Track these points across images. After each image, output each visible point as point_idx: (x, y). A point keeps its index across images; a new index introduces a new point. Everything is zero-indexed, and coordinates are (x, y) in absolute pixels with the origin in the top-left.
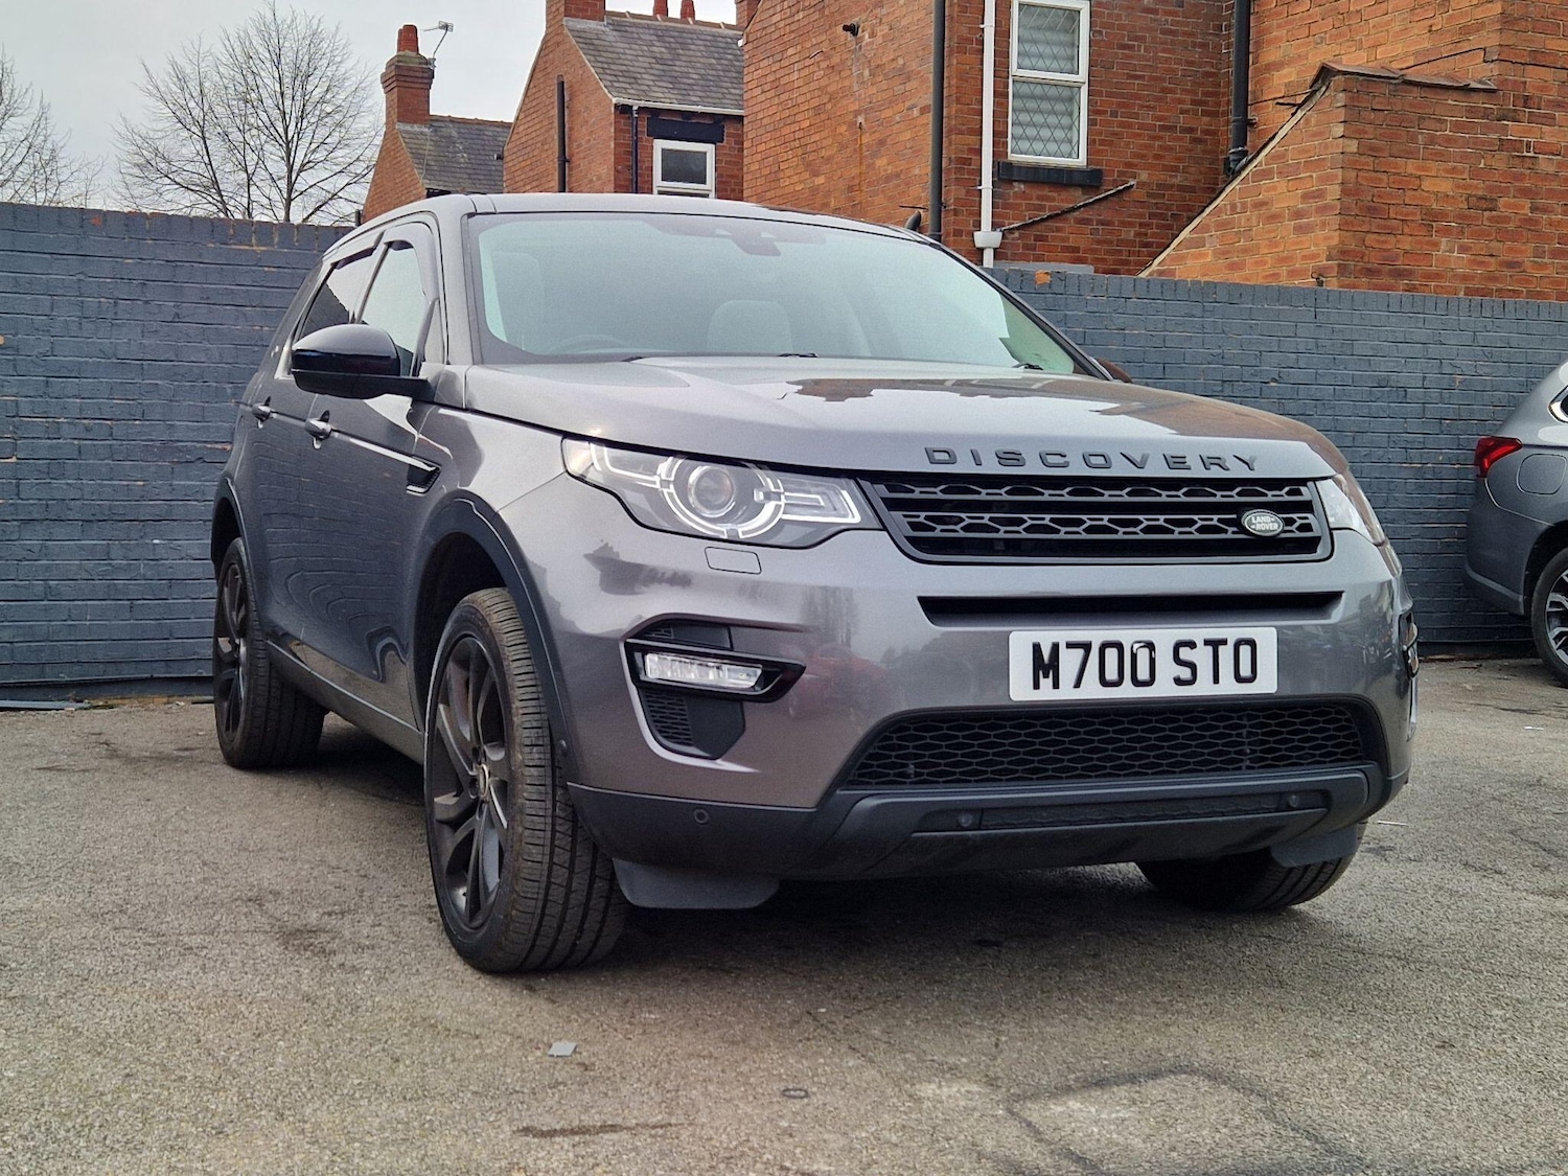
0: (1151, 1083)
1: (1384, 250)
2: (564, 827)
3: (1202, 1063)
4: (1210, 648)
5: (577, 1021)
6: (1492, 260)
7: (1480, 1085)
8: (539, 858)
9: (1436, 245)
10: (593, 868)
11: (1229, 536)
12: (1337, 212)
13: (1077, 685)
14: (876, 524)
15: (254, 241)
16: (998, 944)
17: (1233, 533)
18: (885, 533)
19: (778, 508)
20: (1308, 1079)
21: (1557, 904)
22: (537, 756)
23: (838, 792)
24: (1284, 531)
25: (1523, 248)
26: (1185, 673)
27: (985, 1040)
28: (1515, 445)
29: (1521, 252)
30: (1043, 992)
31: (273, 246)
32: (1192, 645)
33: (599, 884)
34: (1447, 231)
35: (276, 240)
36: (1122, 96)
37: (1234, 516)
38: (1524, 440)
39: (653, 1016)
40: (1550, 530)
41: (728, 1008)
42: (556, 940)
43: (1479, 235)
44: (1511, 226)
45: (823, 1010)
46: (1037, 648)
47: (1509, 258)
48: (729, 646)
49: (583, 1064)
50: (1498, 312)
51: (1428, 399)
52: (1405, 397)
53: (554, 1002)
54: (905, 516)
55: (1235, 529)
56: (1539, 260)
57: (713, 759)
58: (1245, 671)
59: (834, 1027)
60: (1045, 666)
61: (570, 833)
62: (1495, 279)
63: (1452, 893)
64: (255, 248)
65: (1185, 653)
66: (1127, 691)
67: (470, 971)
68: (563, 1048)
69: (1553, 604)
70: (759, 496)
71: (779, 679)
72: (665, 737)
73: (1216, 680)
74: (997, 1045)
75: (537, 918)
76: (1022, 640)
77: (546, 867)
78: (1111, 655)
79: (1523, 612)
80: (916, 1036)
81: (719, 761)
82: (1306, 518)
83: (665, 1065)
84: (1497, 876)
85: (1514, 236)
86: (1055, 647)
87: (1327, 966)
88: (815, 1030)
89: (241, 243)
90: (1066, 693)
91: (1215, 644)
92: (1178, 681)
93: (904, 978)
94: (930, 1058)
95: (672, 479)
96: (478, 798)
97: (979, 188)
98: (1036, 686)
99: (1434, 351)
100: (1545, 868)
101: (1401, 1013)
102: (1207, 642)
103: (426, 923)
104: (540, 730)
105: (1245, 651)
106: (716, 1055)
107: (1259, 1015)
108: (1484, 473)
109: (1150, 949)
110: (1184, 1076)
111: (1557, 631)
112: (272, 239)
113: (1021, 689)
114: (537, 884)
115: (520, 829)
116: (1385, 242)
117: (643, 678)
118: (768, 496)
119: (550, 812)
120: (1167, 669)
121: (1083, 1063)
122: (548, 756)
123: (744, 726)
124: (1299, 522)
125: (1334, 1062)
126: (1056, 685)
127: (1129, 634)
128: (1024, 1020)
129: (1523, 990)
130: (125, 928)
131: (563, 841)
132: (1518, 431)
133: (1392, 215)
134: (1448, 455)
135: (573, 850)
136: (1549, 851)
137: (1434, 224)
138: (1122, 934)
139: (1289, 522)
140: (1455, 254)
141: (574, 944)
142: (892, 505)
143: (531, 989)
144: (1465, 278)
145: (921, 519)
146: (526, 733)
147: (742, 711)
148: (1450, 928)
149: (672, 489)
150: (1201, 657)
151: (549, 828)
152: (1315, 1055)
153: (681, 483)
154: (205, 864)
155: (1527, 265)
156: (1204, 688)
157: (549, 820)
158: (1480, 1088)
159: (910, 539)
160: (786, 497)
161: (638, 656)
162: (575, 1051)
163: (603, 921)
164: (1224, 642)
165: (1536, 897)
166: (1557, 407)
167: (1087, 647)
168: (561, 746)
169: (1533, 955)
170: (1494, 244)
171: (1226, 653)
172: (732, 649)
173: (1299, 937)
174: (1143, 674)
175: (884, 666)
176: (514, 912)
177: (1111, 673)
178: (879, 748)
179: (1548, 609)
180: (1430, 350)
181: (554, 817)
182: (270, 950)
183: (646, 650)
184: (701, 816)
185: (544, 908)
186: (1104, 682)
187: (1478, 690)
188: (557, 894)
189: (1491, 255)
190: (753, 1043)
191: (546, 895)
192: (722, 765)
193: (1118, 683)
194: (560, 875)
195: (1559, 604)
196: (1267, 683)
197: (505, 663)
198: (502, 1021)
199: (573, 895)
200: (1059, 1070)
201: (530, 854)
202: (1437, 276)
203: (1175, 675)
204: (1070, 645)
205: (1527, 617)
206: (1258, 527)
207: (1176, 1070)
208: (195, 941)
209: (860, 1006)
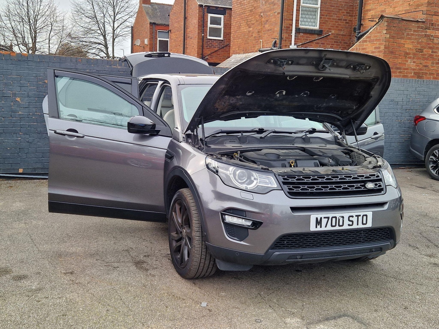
0: (339, 319)
1: (394, 62)
2: (204, 250)
3: (350, 313)
4: (357, 217)
5: (206, 295)
6: (421, 65)
7: (414, 322)
8: (198, 257)
9: (407, 61)
10: (210, 259)
11: (362, 189)
12: (383, 53)
13: (326, 227)
14: (280, 188)
15: (118, 65)
16: (301, 271)
17: (363, 188)
18: (283, 191)
19: (257, 182)
20: (375, 319)
21: (431, 260)
22: (198, 234)
23: (270, 251)
24: (375, 187)
25: (429, 62)
26: (351, 223)
27: (300, 304)
28: (424, 118)
29: (428, 63)
30: (313, 288)
31: (122, 66)
32: (352, 216)
33: (211, 262)
34: (410, 58)
35: (123, 65)
36: (329, 11)
37: (363, 184)
38: (426, 117)
39: (223, 294)
40: (432, 141)
41: (240, 291)
42: (201, 274)
43: (419, 58)
44: (426, 57)
45: (262, 293)
46: (317, 218)
47: (425, 64)
48: (245, 216)
49: (209, 310)
50: (422, 82)
51: (403, 104)
52: (398, 104)
53: (200, 288)
54: (287, 186)
55: (364, 187)
56: (433, 65)
57: (241, 241)
58: (364, 222)
59: (265, 299)
60: (319, 222)
61: (205, 251)
62: (421, 70)
63: (407, 255)
64: (118, 67)
65: (351, 219)
66: (337, 228)
67: (180, 277)
68: (204, 304)
69: (431, 158)
70: (253, 178)
71: (256, 225)
72: (229, 235)
73: (358, 224)
74: (303, 306)
75: (197, 270)
76: (314, 216)
77: (200, 259)
78: (334, 219)
79: (423, 160)
80: (284, 302)
81: (242, 242)
82: (380, 183)
83: (228, 310)
84: (417, 249)
85: (427, 59)
86: (321, 218)
87: (378, 280)
88: (261, 300)
89: (114, 66)
90: (323, 229)
91: (358, 216)
92: (349, 225)
93: (280, 282)
94: (288, 310)
95: (232, 173)
96: (182, 237)
97: (291, 34)
98: (316, 227)
99: (406, 92)
100: (428, 247)
101: (395, 297)
102: (356, 216)
103: (168, 260)
104: (199, 228)
105: (365, 217)
106: (239, 307)
107: (363, 297)
108: (416, 124)
109: (337, 274)
110: (346, 317)
111: (432, 165)
112: (122, 65)
113: (313, 228)
114: (197, 263)
115: (194, 250)
116: (394, 60)
117: (225, 221)
118: (255, 179)
119: (201, 247)
120: (347, 222)
121: (323, 312)
122: (201, 234)
123: (248, 235)
124: (379, 184)
125: (380, 313)
126: (321, 227)
127: (338, 214)
128: (308, 298)
129: (423, 290)
130: (99, 260)
131: (204, 253)
132: (425, 115)
133: (397, 53)
134: (407, 118)
135: (206, 255)
136: (429, 241)
137: (407, 56)
138: (329, 268)
139: (376, 185)
140: (412, 63)
141: (205, 274)
142: (284, 183)
143: (194, 284)
144: (414, 69)
145: (291, 187)
146: (196, 228)
147: (248, 231)
148: (407, 268)
149: (232, 176)
150: (355, 219)
151: (201, 250)
152: (376, 311)
153: (234, 174)
154: (114, 238)
155: (430, 66)
156: (355, 226)
157: (201, 249)
158: (414, 323)
159: (288, 192)
160: (259, 180)
161: (224, 216)
162: (207, 305)
163: (212, 270)
164: (360, 216)
165: (427, 257)
166: (435, 110)
167: (328, 218)
168: (205, 234)
169: (426, 278)
170: (422, 61)
171: (360, 218)
172: (246, 217)
173: (371, 270)
174: (341, 224)
175: (281, 216)
176: (192, 268)
177: (334, 224)
178: (279, 241)
179: (430, 160)
180: (405, 92)
181: (202, 248)
182: (133, 268)
183: (225, 215)
184: (237, 254)
185: (199, 268)
186: (332, 226)
187: (411, 179)
188: (202, 265)
189: (421, 64)
190: (247, 303)
191: (199, 265)
192: (242, 243)
193: (335, 226)
194: (203, 261)
195: (433, 159)
196: (369, 225)
197: (191, 211)
198: (189, 294)
199: (205, 265)
200: (317, 314)
201: (196, 256)
202: (407, 69)
203: (348, 224)
204: (324, 218)
205: (424, 161)
206: (369, 187)
207: (344, 315)
208: (116, 265)
209: (271, 291)
